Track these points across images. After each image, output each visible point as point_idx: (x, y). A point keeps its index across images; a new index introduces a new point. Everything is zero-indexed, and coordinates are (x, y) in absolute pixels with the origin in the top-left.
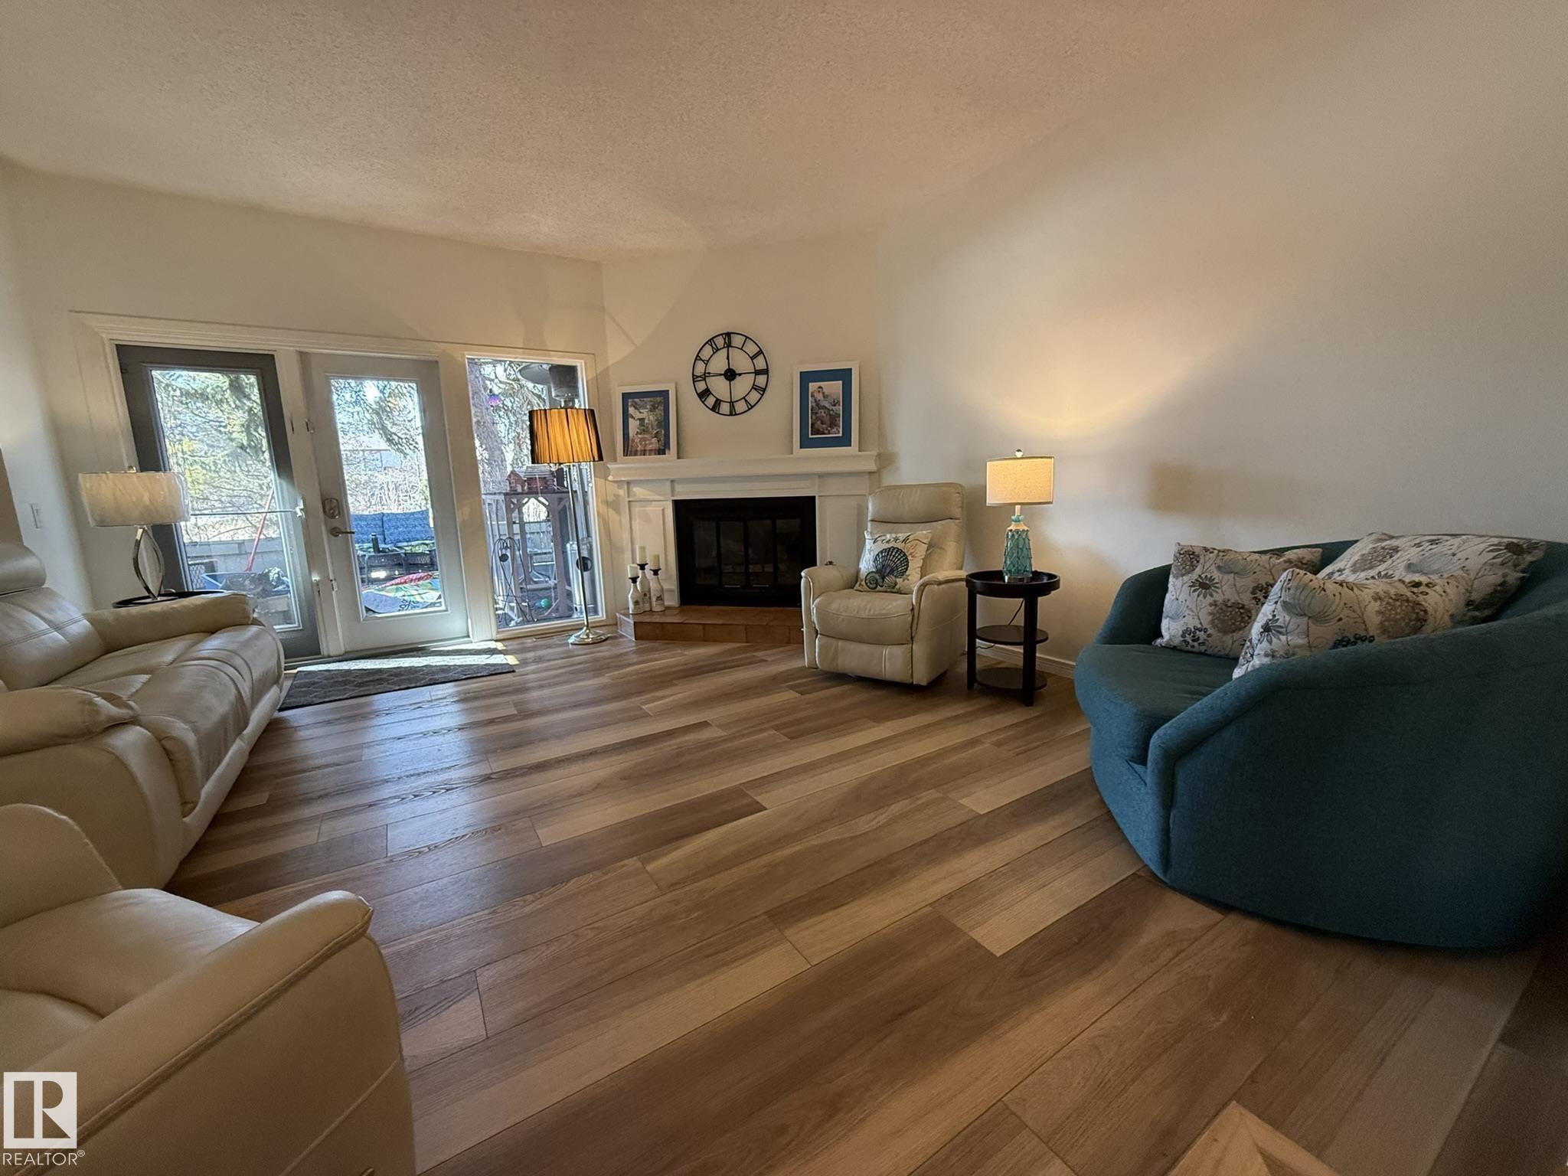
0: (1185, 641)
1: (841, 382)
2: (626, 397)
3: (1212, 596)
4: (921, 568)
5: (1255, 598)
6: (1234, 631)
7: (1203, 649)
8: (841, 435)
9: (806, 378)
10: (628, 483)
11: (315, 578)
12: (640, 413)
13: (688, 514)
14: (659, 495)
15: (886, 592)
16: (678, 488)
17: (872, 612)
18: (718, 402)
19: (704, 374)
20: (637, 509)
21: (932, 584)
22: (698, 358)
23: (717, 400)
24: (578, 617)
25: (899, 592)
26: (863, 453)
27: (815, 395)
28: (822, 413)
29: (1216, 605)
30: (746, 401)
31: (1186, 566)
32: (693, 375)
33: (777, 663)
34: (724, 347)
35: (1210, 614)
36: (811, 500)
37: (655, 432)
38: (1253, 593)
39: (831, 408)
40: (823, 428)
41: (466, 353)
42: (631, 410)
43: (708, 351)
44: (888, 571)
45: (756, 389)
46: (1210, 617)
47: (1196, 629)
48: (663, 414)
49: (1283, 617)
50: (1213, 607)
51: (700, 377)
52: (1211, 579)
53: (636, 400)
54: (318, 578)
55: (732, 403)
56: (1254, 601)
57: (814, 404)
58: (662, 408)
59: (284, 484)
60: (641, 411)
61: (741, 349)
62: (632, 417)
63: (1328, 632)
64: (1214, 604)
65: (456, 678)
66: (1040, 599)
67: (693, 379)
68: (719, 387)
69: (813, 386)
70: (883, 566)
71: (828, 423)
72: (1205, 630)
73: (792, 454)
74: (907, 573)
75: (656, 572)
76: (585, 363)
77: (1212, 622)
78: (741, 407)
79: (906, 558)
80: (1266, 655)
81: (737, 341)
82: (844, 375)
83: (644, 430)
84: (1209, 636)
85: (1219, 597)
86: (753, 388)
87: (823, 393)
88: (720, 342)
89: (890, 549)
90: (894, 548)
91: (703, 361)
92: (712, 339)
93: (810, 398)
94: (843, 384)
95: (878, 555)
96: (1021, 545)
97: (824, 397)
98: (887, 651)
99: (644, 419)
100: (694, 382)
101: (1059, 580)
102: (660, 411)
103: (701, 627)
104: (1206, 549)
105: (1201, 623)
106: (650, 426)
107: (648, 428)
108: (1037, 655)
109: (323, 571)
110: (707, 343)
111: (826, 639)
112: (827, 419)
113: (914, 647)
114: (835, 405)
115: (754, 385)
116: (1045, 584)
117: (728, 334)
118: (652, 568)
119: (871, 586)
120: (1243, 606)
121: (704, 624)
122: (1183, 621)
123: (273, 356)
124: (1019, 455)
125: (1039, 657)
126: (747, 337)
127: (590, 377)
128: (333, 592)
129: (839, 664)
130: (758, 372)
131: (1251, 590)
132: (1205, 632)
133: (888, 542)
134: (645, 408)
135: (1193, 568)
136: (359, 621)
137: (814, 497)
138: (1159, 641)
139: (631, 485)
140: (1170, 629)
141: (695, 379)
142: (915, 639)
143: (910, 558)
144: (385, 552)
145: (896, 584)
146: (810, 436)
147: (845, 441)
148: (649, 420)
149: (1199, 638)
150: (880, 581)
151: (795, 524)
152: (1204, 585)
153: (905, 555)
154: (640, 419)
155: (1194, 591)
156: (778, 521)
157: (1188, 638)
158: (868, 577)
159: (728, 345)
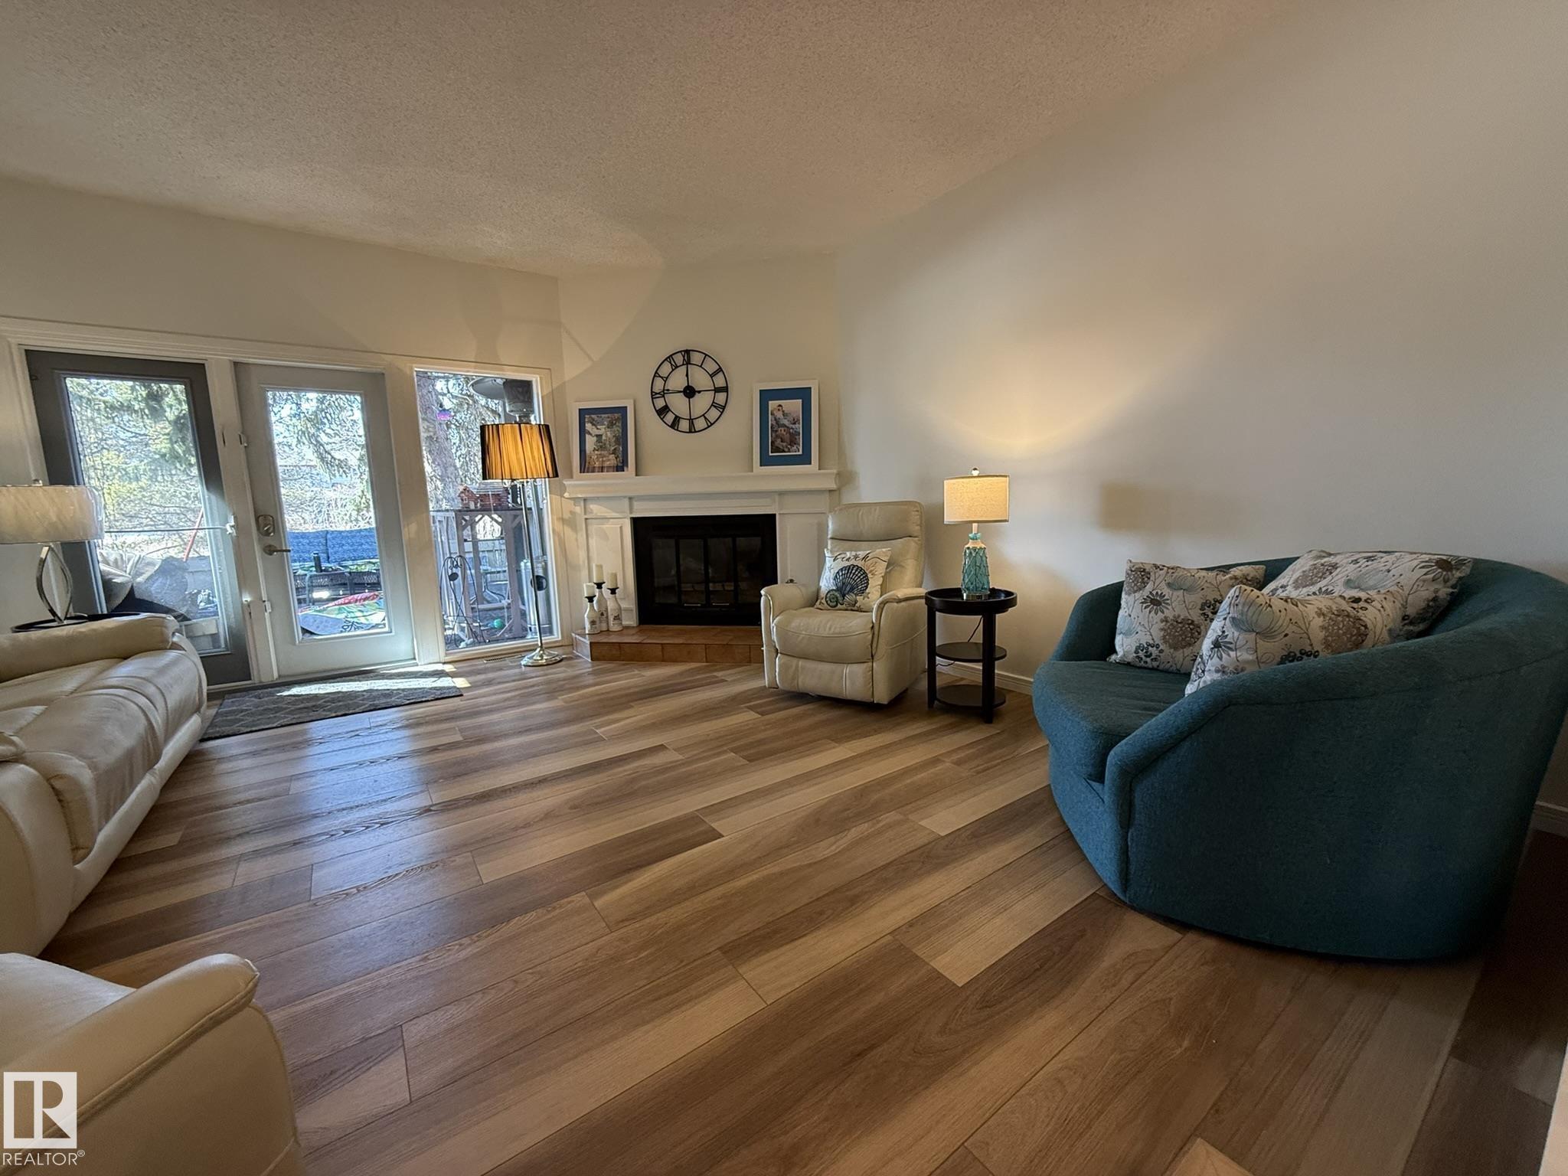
0: (1138, 657)
1: (801, 400)
2: (583, 413)
3: (1163, 612)
4: (881, 585)
5: (1204, 614)
6: (1183, 647)
7: (1155, 664)
8: (800, 453)
9: (766, 396)
10: (585, 500)
11: (247, 598)
12: (598, 429)
13: (645, 531)
14: (617, 512)
15: (846, 610)
16: (636, 505)
17: (831, 632)
18: (677, 419)
19: (663, 391)
20: (593, 527)
21: (891, 602)
22: (656, 374)
23: (676, 417)
24: (533, 638)
25: (860, 610)
26: (822, 471)
27: (775, 412)
28: (782, 431)
29: (1167, 621)
30: (705, 418)
31: (1138, 582)
32: (652, 392)
33: (735, 683)
34: (683, 364)
35: (1162, 630)
36: (771, 518)
37: (613, 448)
38: (1202, 609)
39: (791, 426)
40: (783, 446)
41: (414, 365)
42: (588, 426)
43: (666, 369)
44: (848, 589)
45: (715, 407)
46: (1162, 633)
47: (1149, 645)
48: (621, 431)
49: (1232, 633)
50: (1164, 623)
51: (659, 393)
52: (1162, 596)
53: (593, 416)
54: (249, 599)
55: (691, 421)
56: (1202, 617)
57: (774, 423)
58: (620, 425)
59: (213, 497)
60: (599, 427)
61: (701, 366)
62: (590, 434)
63: (1274, 648)
64: (1165, 620)
65: (399, 703)
66: (997, 615)
67: (652, 396)
68: (679, 404)
69: (773, 404)
70: (843, 584)
71: (788, 441)
72: (1157, 646)
73: (752, 471)
74: (867, 591)
75: (613, 591)
76: (541, 378)
77: (1164, 638)
78: (700, 424)
79: (867, 576)
80: (1217, 671)
81: (696, 358)
82: (804, 394)
83: (601, 447)
84: (1161, 651)
85: (1169, 613)
86: (712, 405)
87: (783, 411)
88: (679, 359)
89: (850, 566)
90: (854, 566)
91: (660, 376)
92: (671, 356)
93: (770, 416)
94: (803, 401)
95: (838, 573)
96: (978, 563)
97: (783, 415)
98: (847, 670)
99: (601, 435)
100: (652, 398)
101: (1016, 597)
102: (617, 429)
103: (660, 647)
104: (1156, 567)
105: (1153, 639)
106: (608, 442)
107: (605, 444)
108: (996, 671)
109: (255, 590)
110: (666, 360)
111: (786, 658)
112: (787, 437)
113: (874, 665)
114: (795, 423)
115: (713, 402)
116: (1000, 601)
117: (687, 352)
118: (610, 587)
119: (831, 604)
120: (1193, 621)
121: (662, 644)
122: (1135, 637)
123: (203, 365)
124: (975, 473)
125: (999, 674)
126: (706, 355)
127: (545, 393)
128: (266, 614)
129: (800, 683)
130: (717, 390)
131: (1199, 606)
132: (1157, 648)
133: (848, 560)
134: (603, 424)
135: (1145, 584)
136: (294, 644)
137: (775, 515)
138: (1113, 657)
139: (588, 503)
140: (1124, 646)
141: (654, 395)
142: (875, 658)
143: (869, 576)
144: (328, 571)
145: (856, 602)
146: (771, 454)
147: (805, 459)
148: (606, 436)
149: (1151, 654)
150: (840, 599)
151: (756, 541)
152: (1155, 602)
153: (865, 573)
154: (597, 436)
155: (1145, 608)
156: (738, 539)
157: (1141, 654)
158: (829, 595)
159: (688, 362)
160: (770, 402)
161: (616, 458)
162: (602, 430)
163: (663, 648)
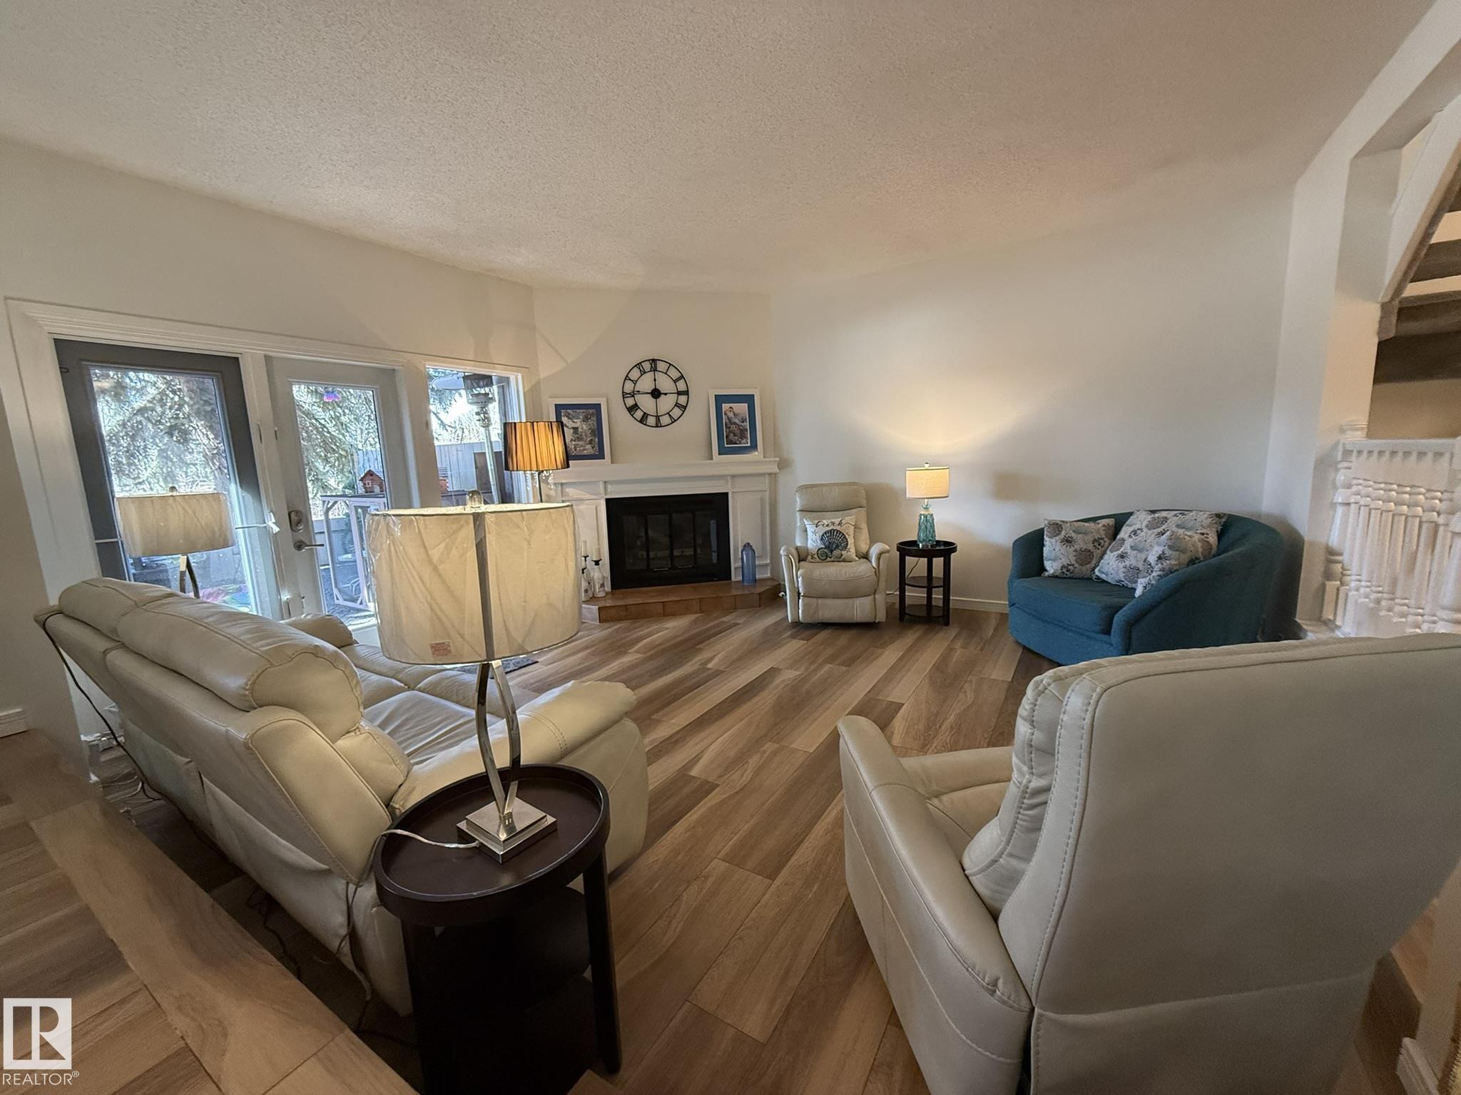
0: (1063, 572)
1: (746, 405)
2: (559, 408)
3: (1074, 547)
5: (1095, 546)
6: (1086, 564)
7: (1074, 574)
8: (749, 445)
9: (720, 400)
10: (562, 484)
12: (573, 422)
13: (618, 510)
14: (592, 494)
15: (833, 561)
16: (611, 488)
18: (645, 416)
19: (633, 392)
22: (627, 378)
23: (645, 413)
25: (844, 561)
26: (766, 459)
27: (727, 412)
28: (733, 427)
30: (670, 415)
31: (1054, 530)
32: (623, 392)
34: (651, 371)
35: (1075, 556)
36: (723, 496)
37: (589, 439)
38: (1093, 543)
39: (740, 424)
40: (735, 439)
41: (426, 363)
42: (564, 420)
43: (635, 374)
44: (834, 546)
45: (678, 406)
46: (1075, 558)
47: (1068, 565)
48: (595, 424)
50: (1075, 553)
51: (629, 394)
52: (1072, 538)
53: (568, 411)
54: (289, 597)
55: (658, 417)
56: (1094, 548)
57: (727, 421)
58: (595, 419)
59: (248, 497)
60: (575, 421)
61: (666, 373)
62: (567, 426)
64: (1076, 551)
67: (623, 395)
68: (646, 403)
69: (725, 406)
70: (830, 543)
71: (739, 435)
72: (1073, 565)
73: (712, 459)
74: (847, 547)
75: (597, 563)
76: (523, 376)
77: (1076, 560)
78: (664, 420)
79: (844, 536)
81: (661, 366)
82: (749, 399)
83: (578, 438)
84: (1075, 568)
85: (1077, 547)
86: (676, 405)
87: (734, 412)
88: (647, 366)
89: (831, 530)
90: (834, 530)
91: (630, 380)
92: (640, 363)
93: (724, 416)
95: (823, 535)
96: (928, 523)
97: (734, 415)
98: (857, 602)
99: (578, 428)
100: (624, 398)
102: (593, 421)
103: (662, 605)
104: (1063, 522)
105: (1070, 562)
106: (584, 434)
107: (581, 436)
109: (292, 589)
110: (636, 366)
111: (807, 600)
112: (737, 432)
113: (876, 596)
114: (743, 422)
115: (677, 403)
116: (946, 549)
117: (654, 361)
118: (594, 559)
119: (822, 558)
121: (663, 602)
122: (1060, 561)
123: (238, 358)
124: (927, 466)
126: (670, 364)
127: (526, 389)
129: (820, 616)
130: (679, 393)
133: (828, 525)
134: (578, 418)
135: (1060, 532)
137: (726, 494)
138: (1047, 574)
139: (564, 486)
140: (1051, 567)
141: (624, 395)
142: (877, 592)
143: (847, 536)
145: (842, 555)
146: (726, 446)
147: (753, 449)
148: (582, 429)
149: (1070, 570)
150: (829, 554)
152: (1068, 541)
153: (842, 534)
154: (573, 428)
155: (1062, 545)
156: (697, 513)
157: (1064, 570)
158: (819, 552)
159: (654, 369)
160: (723, 405)
161: (593, 448)
162: (578, 423)
163: (664, 606)
